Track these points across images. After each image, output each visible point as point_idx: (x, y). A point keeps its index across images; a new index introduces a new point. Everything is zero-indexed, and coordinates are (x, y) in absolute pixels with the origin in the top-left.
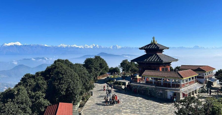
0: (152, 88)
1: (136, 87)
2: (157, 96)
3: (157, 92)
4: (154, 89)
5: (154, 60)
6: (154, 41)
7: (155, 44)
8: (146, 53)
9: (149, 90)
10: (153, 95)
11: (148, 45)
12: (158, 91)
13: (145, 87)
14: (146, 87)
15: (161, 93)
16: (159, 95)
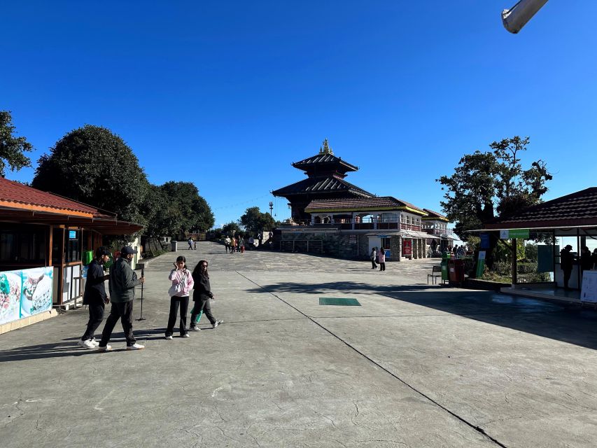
0: (331, 236)
1: (289, 237)
2: (343, 252)
3: (343, 242)
4: (335, 238)
5: (329, 188)
6: (326, 150)
7: (328, 155)
8: (307, 177)
9: (324, 242)
10: (333, 251)
11: (313, 159)
12: (346, 241)
13: (314, 235)
14: (316, 235)
15: (352, 244)
16: (348, 249)
